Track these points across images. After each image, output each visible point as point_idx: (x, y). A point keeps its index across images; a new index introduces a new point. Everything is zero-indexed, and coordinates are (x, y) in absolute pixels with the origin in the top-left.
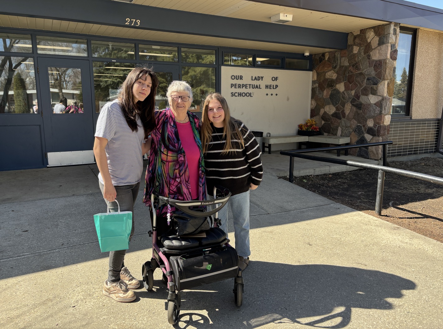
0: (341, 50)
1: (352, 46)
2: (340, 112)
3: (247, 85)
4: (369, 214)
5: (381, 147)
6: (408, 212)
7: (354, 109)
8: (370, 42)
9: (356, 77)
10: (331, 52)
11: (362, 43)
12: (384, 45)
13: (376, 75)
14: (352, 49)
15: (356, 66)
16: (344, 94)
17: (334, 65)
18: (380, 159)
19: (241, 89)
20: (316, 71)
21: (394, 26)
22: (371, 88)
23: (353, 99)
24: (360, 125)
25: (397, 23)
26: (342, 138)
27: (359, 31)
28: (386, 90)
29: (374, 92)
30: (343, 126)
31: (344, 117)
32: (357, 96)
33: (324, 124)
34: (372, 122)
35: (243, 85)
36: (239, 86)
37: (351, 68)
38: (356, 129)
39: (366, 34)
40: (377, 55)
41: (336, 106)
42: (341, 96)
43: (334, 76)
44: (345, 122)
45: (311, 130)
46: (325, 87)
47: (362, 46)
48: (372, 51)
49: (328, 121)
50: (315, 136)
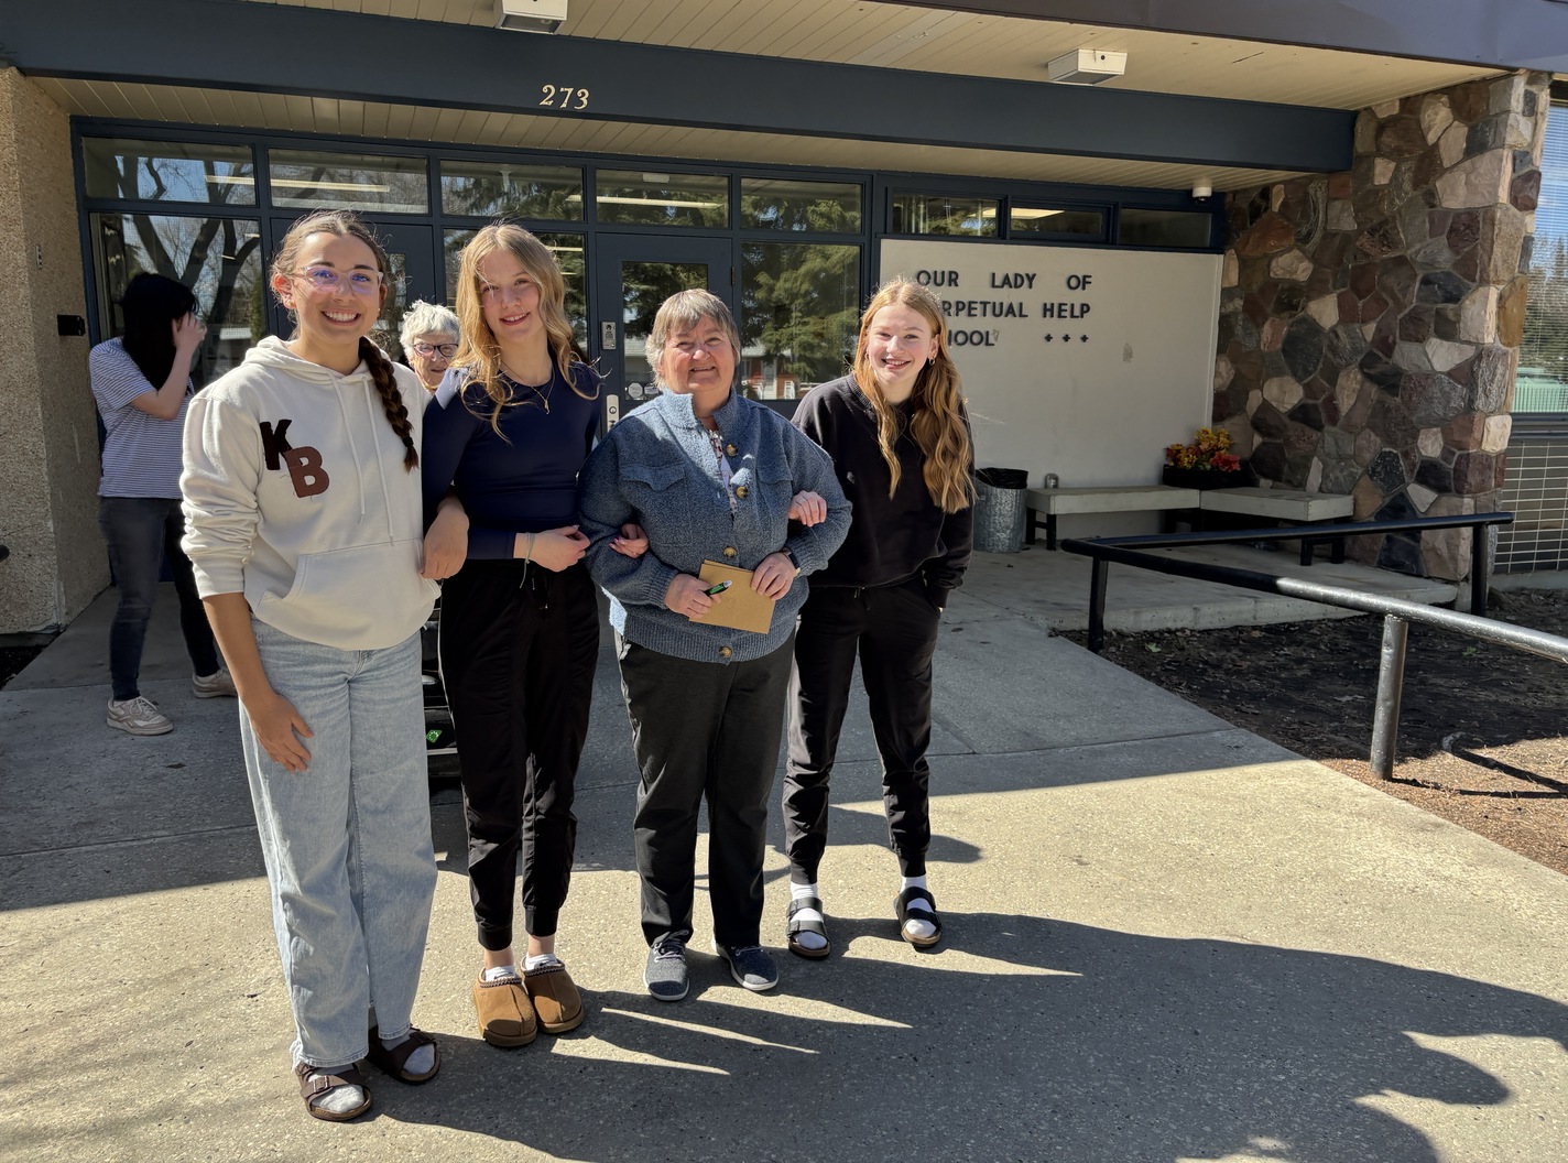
0: (1331, 172)
1: (1368, 159)
3: (973, 306)
4: (1347, 774)
5: (1467, 532)
6: (1503, 774)
7: (1373, 391)
8: (1436, 145)
9: (1382, 274)
10: (1291, 180)
11: (1404, 148)
12: (1487, 156)
13: (1456, 265)
14: (1371, 168)
15: (1382, 231)
16: (1337, 336)
17: (1304, 231)
18: (1466, 579)
19: (954, 318)
20: (1237, 253)
21: (1527, 83)
22: (1435, 312)
23: (1370, 354)
24: (1390, 452)
25: (1541, 72)
26: (1323, 499)
27: (1397, 104)
28: (1491, 322)
29: (1448, 330)
30: (1328, 455)
32: (1385, 345)
33: (1258, 448)
34: (1436, 439)
35: (960, 306)
37: (1364, 241)
38: (1378, 464)
39: (1422, 116)
40: (1462, 191)
41: (1305, 381)
42: (1325, 342)
43: (1303, 271)
44: (1336, 440)
45: (1208, 467)
46: (1269, 310)
47: (1407, 160)
48: (1441, 176)
49: (1274, 436)
50: (1225, 490)
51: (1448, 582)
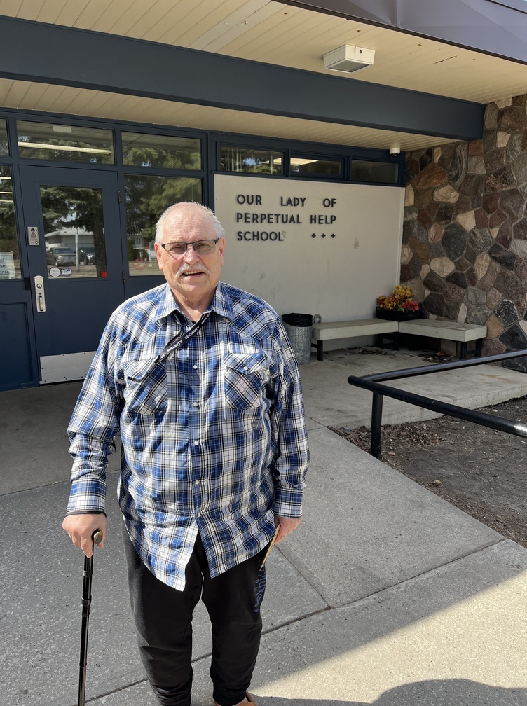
0: (470, 140)
1: (493, 132)
2: (465, 272)
3: (271, 216)
7: (498, 267)
9: (502, 200)
10: (446, 145)
11: (516, 126)
14: (495, 138)
15: (503, 175)
16: (475, 235)
17: (454, 174)
19: (259, 224)
20: (414, 187)
23: (495, 246)
24: (508, 302)
26: (470, 327)
27: (511, 100)
30: (470, 302)
31: (473, 283)
32: (505, 241)
33: (428, 297)
35: (263, 217)
36: (255, 218)
37: (491, 181)
39: (526, 107)
41: (456, 260)
42: (468, 239)
43: (453, 197)
44: (475, 294)
45: (403, 310)
46: (433, 220)
47: (517, 133)
49: (438, 290)
50: (412, 321)
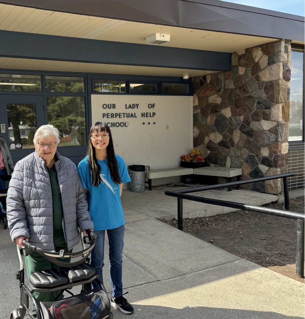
0: (225, 71)
1: (237, 67)
3: (121, 114)
5: (280, 179)
7: (245, 136)
8: (258, 62)
9: (244, 101)
10: (213, 74)
11: (248, 64)
12: (275, 65)
13: (268, 98)
14: (238, 70)
15: (243, 88)
16: (232, 120)
17: (218, 89)
18: (280, 193)
19: (115, 118)
20: (197, 95)
21: (285, 43)
22: (263, 112)
23: (243, 125)
24: (252, 155)
25: (288, 40)
26: (232, 170)
27: (244, 50)
28: (281, 114)
29: (267, 118)
30: (232, 156)
31: (233, 146)
32: (247, 122)
33: (209, 154)
34: (267, 150)
35: (117, 115)
36: (112, 115)
37: (238, 92)
39: (253, 54)
40: (268, 76)
41: (223, 134)
42: (228, 122)
43: (219, 101)
44: (234, 152)
45: (195, 161)
46: (209, 112)
47: (249, 67)
48: (260, 72)
49: (214, 151)
50: (201, 168)
51: (275, 195)
